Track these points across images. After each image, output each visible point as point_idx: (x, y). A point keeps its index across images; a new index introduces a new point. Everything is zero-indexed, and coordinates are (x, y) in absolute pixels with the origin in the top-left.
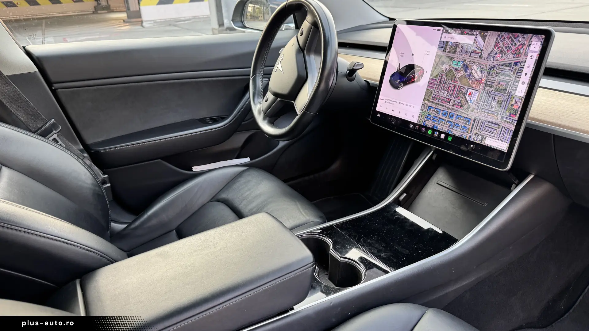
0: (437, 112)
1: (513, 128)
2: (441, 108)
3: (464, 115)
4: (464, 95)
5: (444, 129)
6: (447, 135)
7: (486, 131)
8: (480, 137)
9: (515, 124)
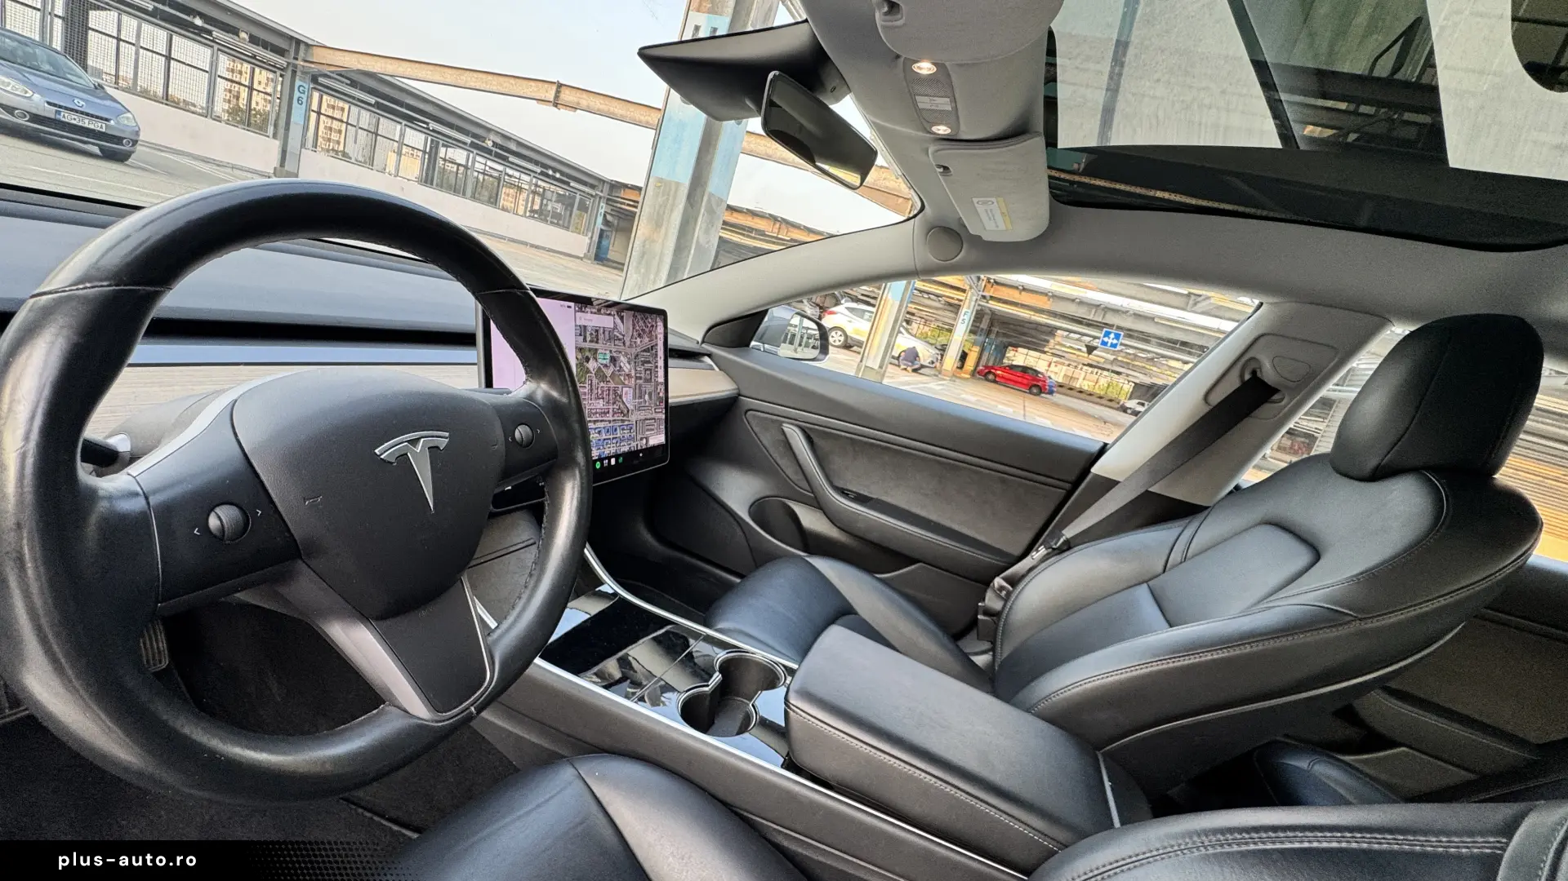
1: (664, 416)
3: (626, 423)
4: (621, 397)
5: (613, 452)
6: (617, 456)
7: (648, 430)
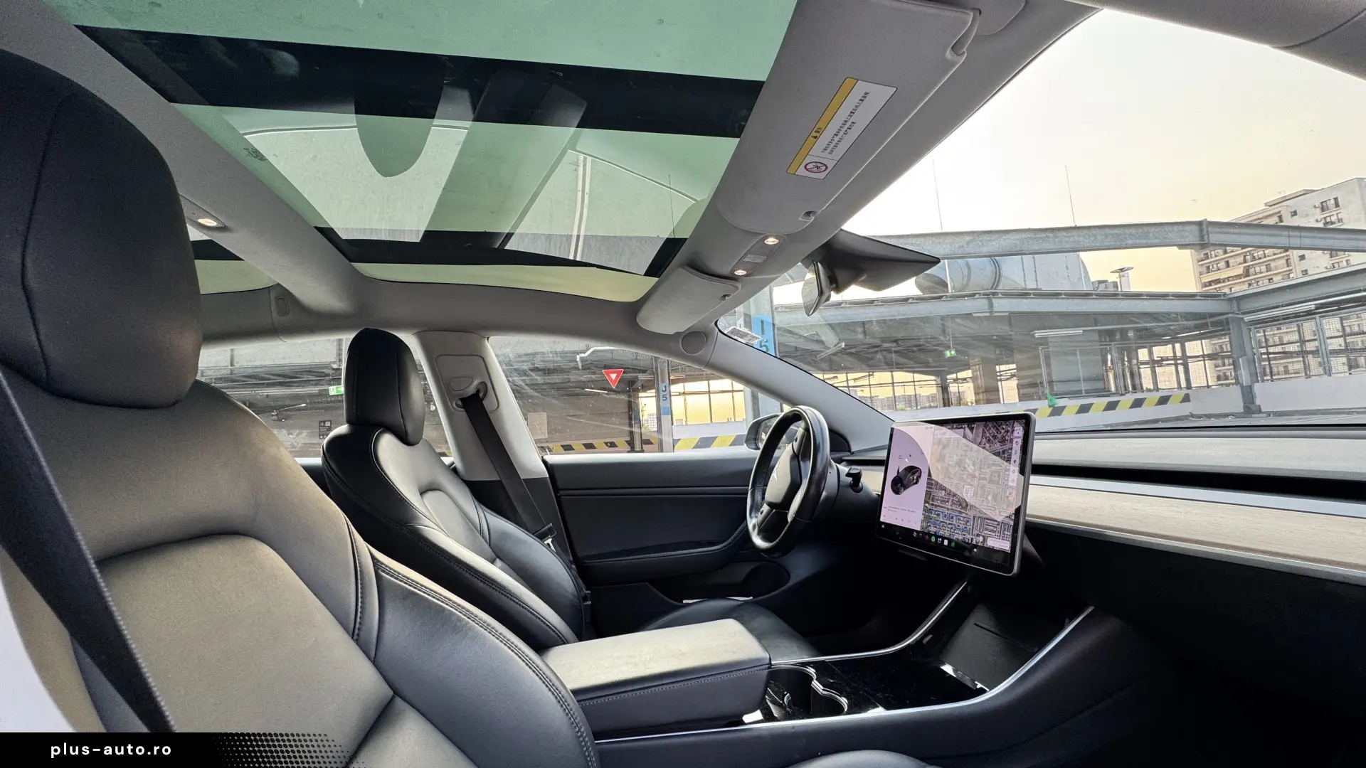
0: (938, 515)
1: (1012, 523)
2: (941, 510)
3: (964, 515)
5: (947, 534)
6: (950, 541)
7: (986, 529)
8: (981, 539)
9: (1013, 518)
